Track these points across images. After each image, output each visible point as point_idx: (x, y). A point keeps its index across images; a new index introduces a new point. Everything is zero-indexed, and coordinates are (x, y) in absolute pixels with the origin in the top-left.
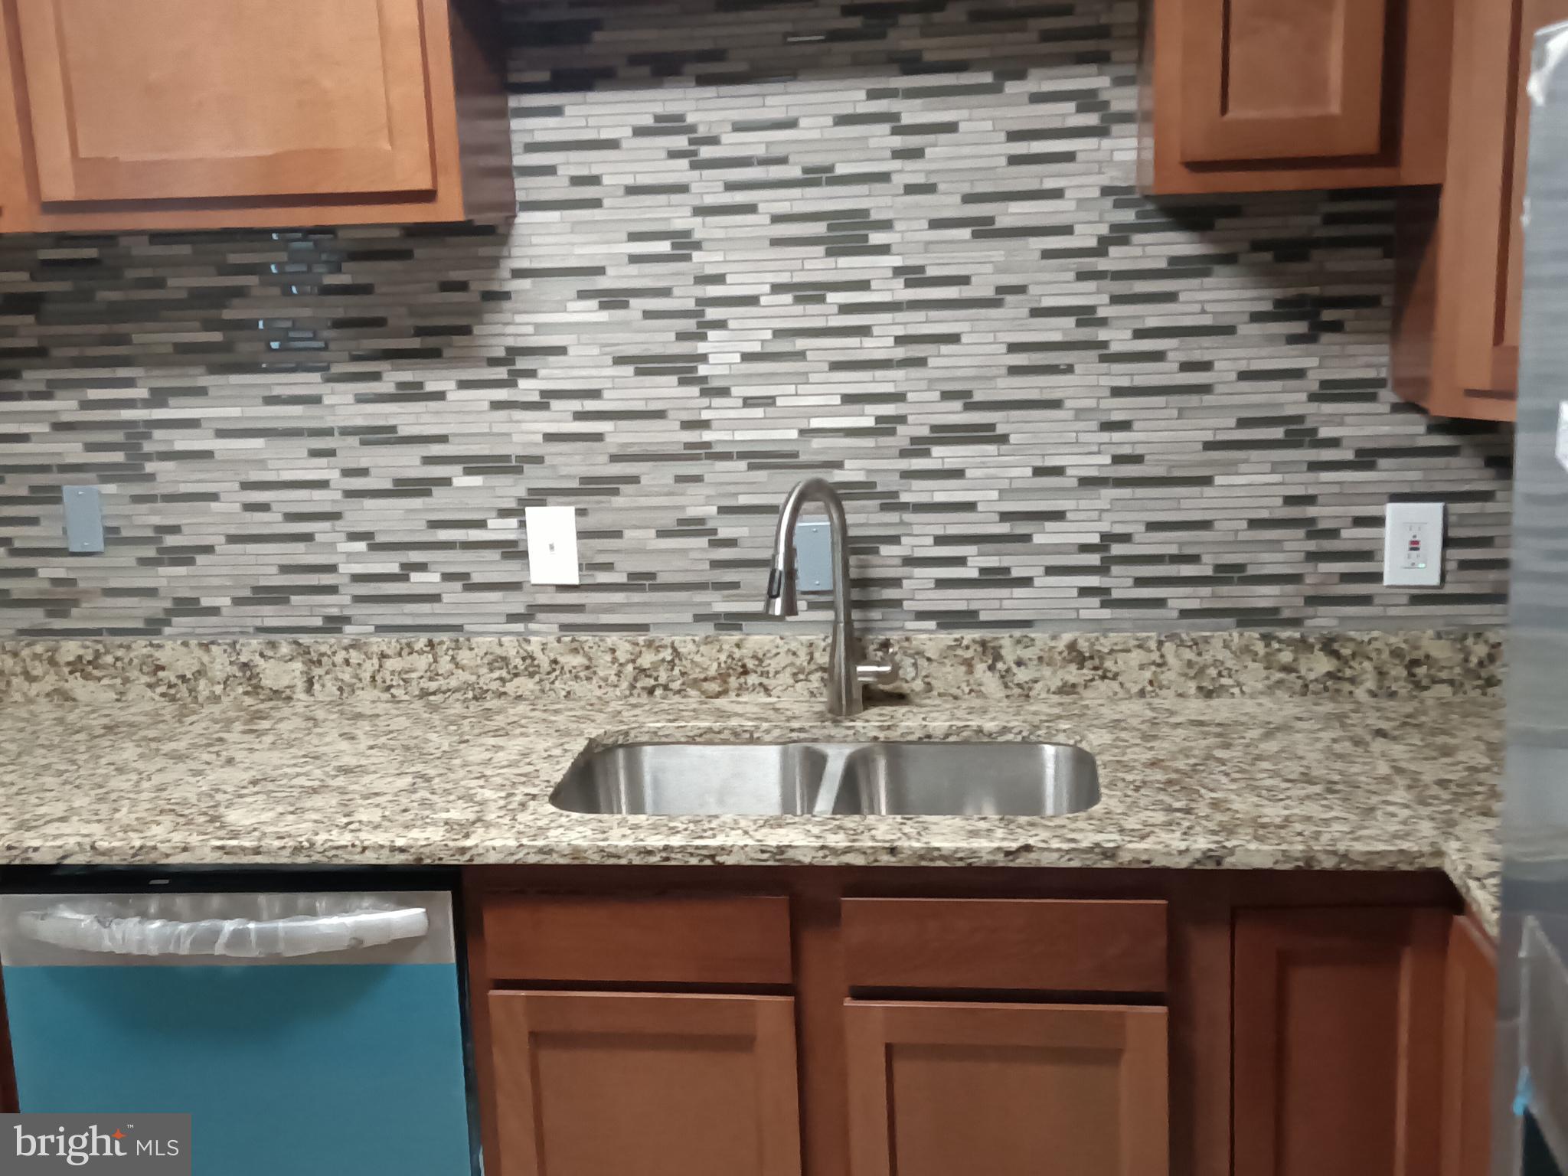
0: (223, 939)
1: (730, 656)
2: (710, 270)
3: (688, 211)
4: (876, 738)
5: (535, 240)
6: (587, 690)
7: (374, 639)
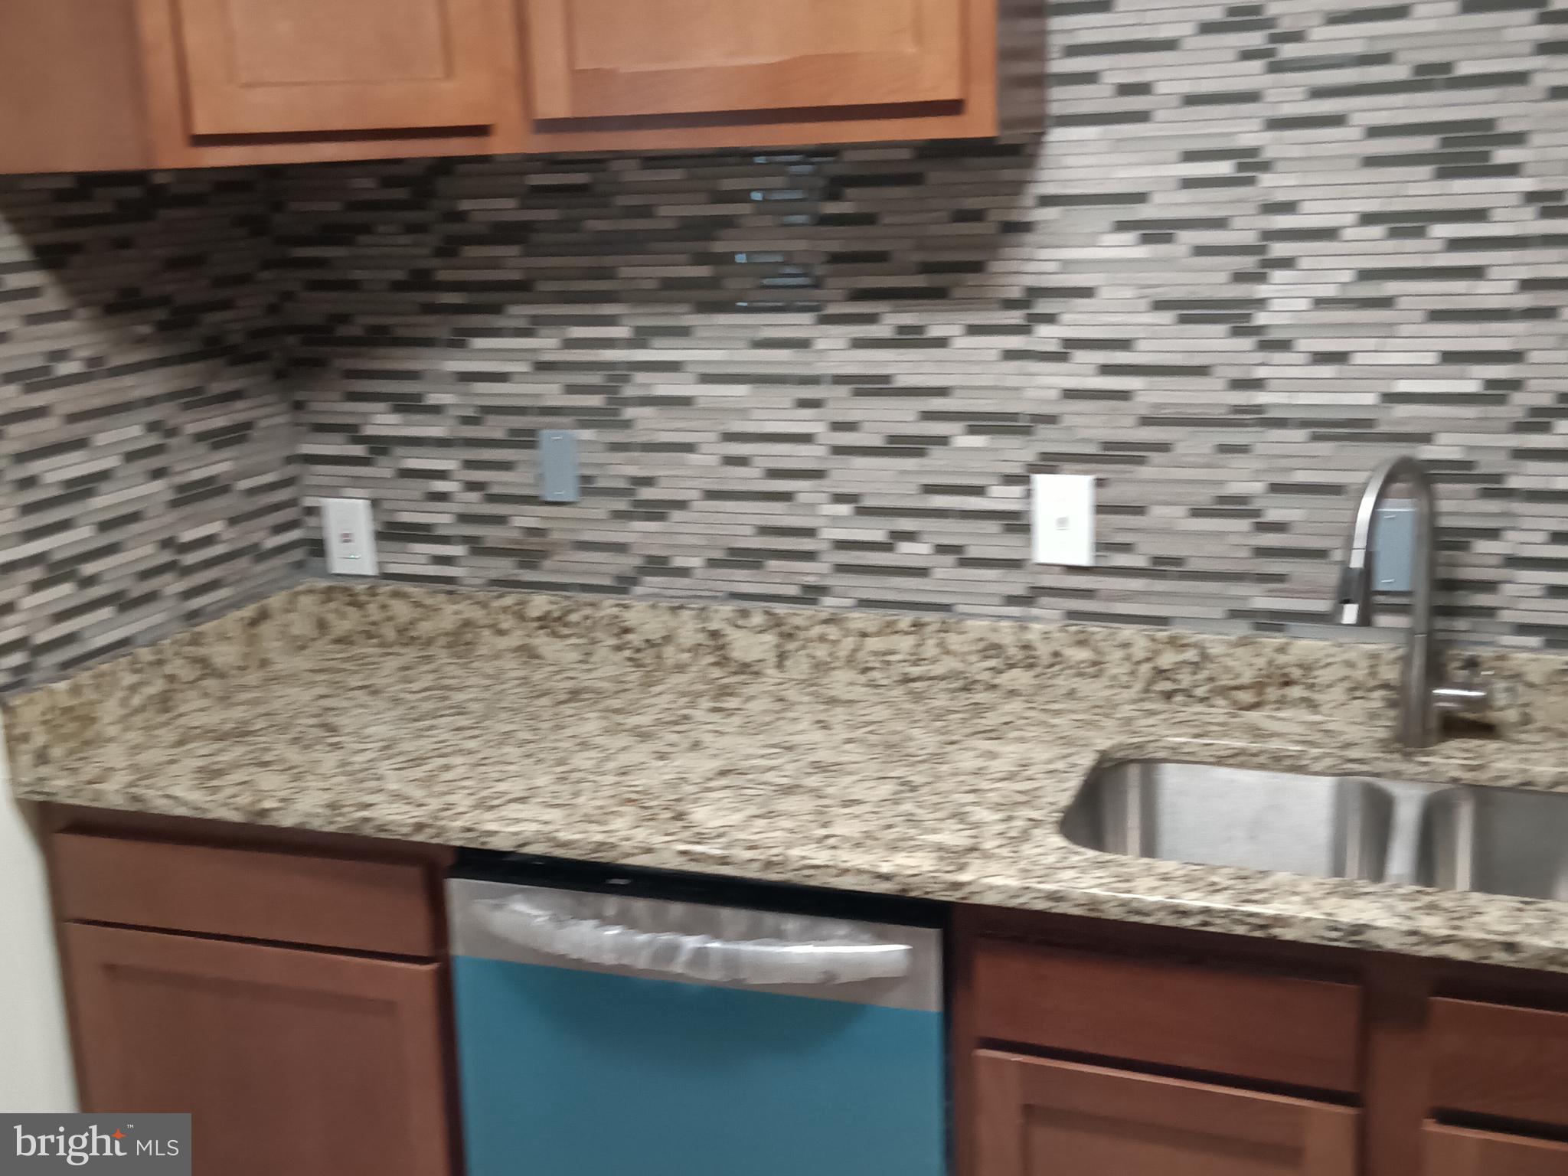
0: (683, 958)
1: (1270, 663)
2: (1281, 197)
3: (1256, 124)
4: (1455, 780)
5: (1070, 161)
6: (1094, 689)
7: (855, 615)
